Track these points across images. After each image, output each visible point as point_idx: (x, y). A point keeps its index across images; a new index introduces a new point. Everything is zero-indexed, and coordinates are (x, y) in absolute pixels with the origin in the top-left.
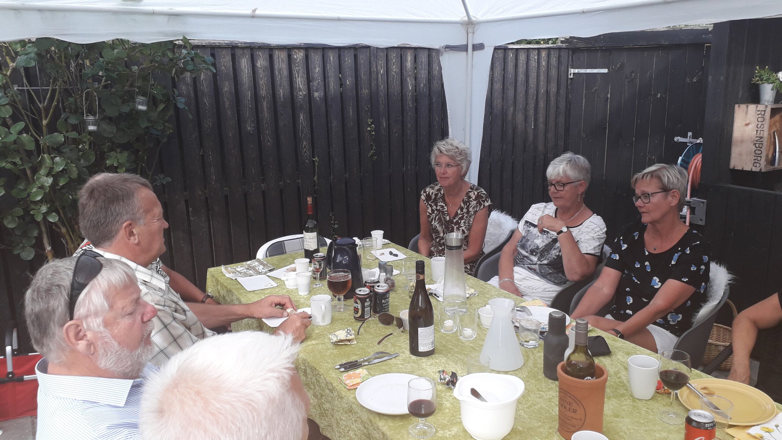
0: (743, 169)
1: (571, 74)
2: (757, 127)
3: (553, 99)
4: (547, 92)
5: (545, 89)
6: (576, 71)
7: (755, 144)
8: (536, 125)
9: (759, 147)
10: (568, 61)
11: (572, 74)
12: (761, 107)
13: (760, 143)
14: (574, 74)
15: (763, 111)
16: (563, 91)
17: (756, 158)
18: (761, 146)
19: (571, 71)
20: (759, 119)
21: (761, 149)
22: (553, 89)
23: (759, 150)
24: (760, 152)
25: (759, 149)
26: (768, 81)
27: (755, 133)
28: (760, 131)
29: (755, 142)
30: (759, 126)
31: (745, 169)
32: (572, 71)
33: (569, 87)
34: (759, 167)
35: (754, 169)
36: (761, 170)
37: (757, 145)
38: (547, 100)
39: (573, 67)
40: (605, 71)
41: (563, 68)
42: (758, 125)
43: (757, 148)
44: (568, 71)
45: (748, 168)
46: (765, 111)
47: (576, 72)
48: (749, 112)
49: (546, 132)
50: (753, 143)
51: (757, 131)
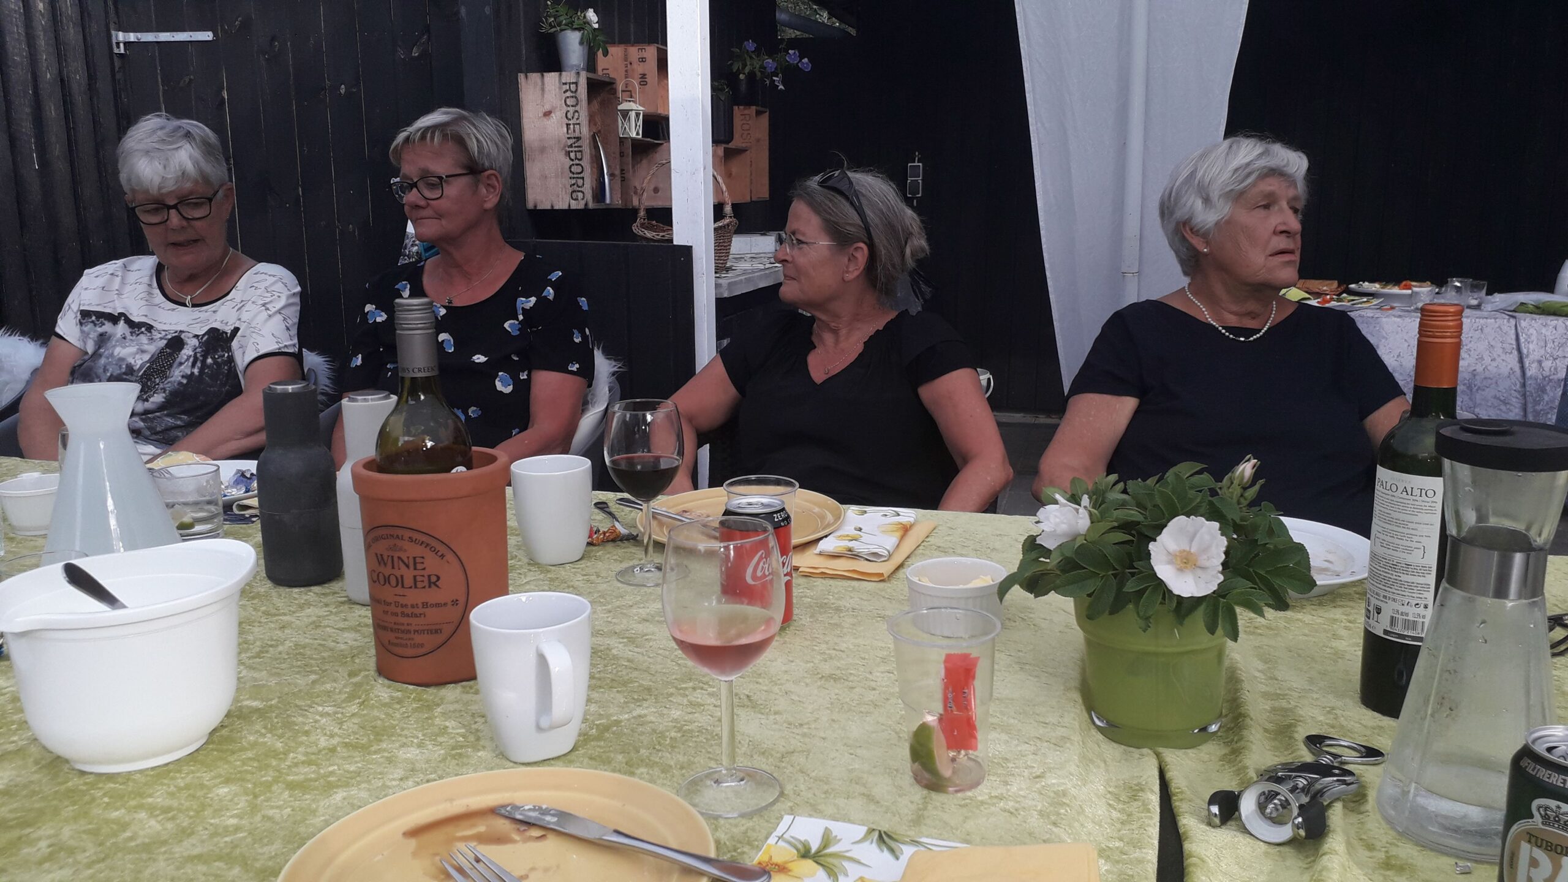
0: (552, 206)
1: (118, 44)
2: (567, 117)
3: (80, 99)
4: (62, 80)
5: (55, 71)
6: (132, 37)
7: (568, 153)
8: (44, 163)
9: (576, 158)
10: (107, 13)
11: (122, 45)
12: (568, 76)
13: (576, 149)
14: (125, 43)
15: (573, 83)
16: (104, 86)
17: (573, 181)
18: (579, 155)
19: (117, 37)
20: (568, 100)
21: (580, 162)
22: (78, 76)
23: (577, 165)
24: (579, 169)
25: (577, 162)
26: (571, 26)
27: (565, 129)
28: (574, 124)
29: (568, 149)
30: (569, 116)
31: (556, 207)
32: (121, 36)
33: (118, 76)
34: (583, 199)
35: (574, 205)
36: (586, 204)
37: (572, 155)
38: (65, 102)
39: (122, 28)
40: (207, 36)
41: (94, 28)
42: (569, 114)
43: (572, 160)
44: (109, 36)
45: (561, 204)
46: (576, 83)
47: (132, 39)
48: (547, 87)
49: (75, 182)
50: (564, 152)
51: (568, 125)
